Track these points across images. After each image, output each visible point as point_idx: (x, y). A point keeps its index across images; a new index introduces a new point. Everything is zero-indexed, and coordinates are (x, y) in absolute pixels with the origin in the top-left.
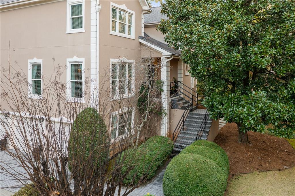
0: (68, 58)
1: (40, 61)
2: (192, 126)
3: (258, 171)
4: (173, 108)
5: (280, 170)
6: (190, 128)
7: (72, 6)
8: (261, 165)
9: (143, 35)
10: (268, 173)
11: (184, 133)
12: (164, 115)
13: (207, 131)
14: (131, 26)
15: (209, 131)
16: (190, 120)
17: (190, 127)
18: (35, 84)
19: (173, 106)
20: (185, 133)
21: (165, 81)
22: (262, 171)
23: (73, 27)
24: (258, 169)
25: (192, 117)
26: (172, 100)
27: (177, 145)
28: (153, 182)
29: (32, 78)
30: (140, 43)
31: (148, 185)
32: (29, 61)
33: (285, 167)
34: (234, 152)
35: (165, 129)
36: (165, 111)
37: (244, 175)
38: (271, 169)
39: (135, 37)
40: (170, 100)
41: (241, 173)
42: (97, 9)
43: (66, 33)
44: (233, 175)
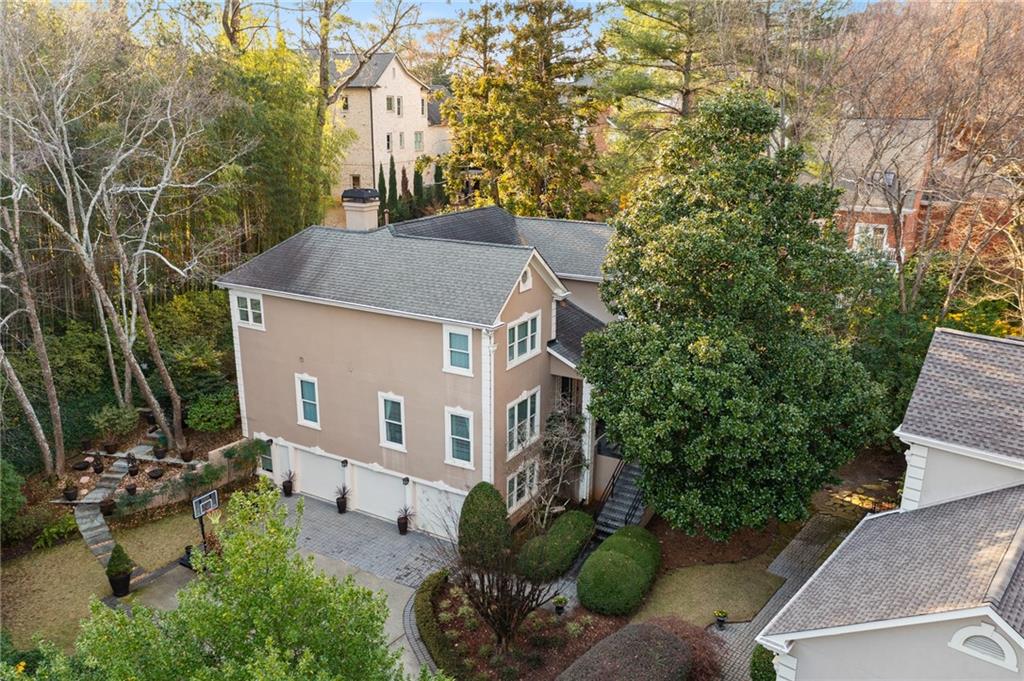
0: (447, 404)
1: (397, 398)
2: (626, 491)
7: (451, 334)
9: (554, 336)
10: (715, 565)
12: (585, 468)
14: (535, 335)
16: (624, 479)
17: (623, 492)
18: (392, 427)
19: (599, 450)
20: (615, 501)
21: (587, 417)
23: (454, 365)
26: (600, 443)
29: (386, 419)
30: (550, 354)
32: (380, 393)
33: (744, 557)
35: (585, 487)
36: (587, 461)
39: (542, 349)
41: (680, 566)
42: (491, 351)
43: (443, 370)
44: (667, 569)
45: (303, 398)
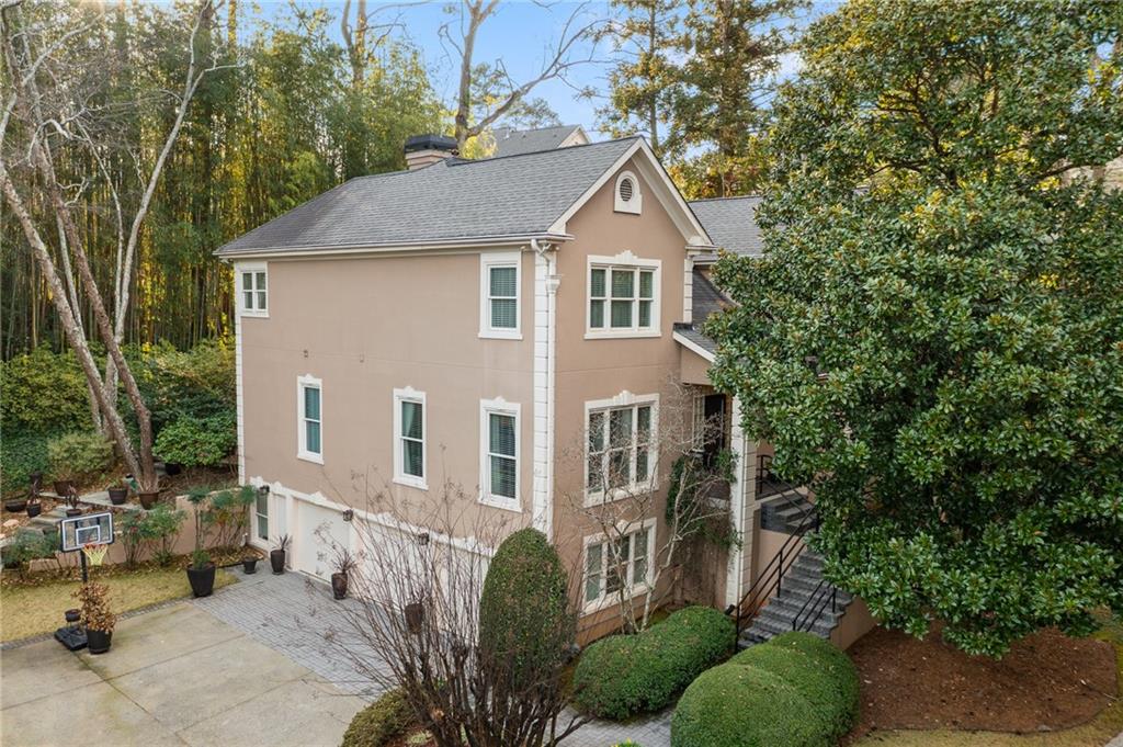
0: (483, 397)
1: (419, 396)
2: (804, 586)
3: (953, 727)
4: (764, 527)
5: (1019, 733)
6: (799, 591)
7: (492, 270)
8: (972, 714)
9: (687, 318)
11: (780, 603)
12: (735, 547)
13: (839, 605)
14: (650, 302)
15: (848, 605)
16: (804, 567)
17: (800, 588)
18: (410, 449)
19: (762, 520)
20: (782, 603)
21: (741, 454)
22: (965, 730)
23: (496, 323)
24: (955, 723)
25: (811, 559)
26: (764, 506)
27: (753, 635)
28: (665, 717)
29: (404, 435)
30: (679, 345)
31: (651, 723)
32: (397, 392)
33: (1044, 727)
34: (914, 670)
35: (736, 583)
36: (739, 536)
37: (905, 733)
38: (996, 729)
39: (662, 330)
40: (757, 505)
41: (900, 726)
42: (549, 287)
43: (480, 335)
44: (874, 729)
45: (307, 416)
